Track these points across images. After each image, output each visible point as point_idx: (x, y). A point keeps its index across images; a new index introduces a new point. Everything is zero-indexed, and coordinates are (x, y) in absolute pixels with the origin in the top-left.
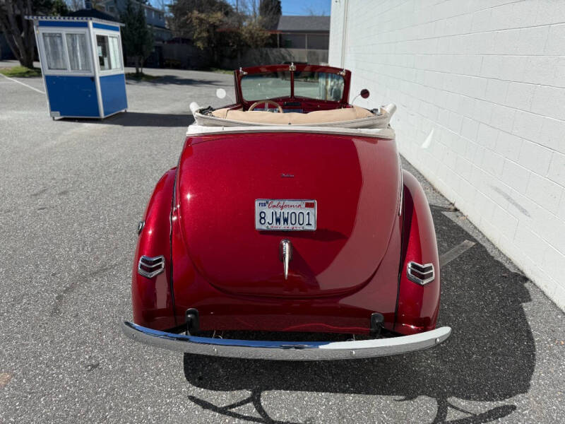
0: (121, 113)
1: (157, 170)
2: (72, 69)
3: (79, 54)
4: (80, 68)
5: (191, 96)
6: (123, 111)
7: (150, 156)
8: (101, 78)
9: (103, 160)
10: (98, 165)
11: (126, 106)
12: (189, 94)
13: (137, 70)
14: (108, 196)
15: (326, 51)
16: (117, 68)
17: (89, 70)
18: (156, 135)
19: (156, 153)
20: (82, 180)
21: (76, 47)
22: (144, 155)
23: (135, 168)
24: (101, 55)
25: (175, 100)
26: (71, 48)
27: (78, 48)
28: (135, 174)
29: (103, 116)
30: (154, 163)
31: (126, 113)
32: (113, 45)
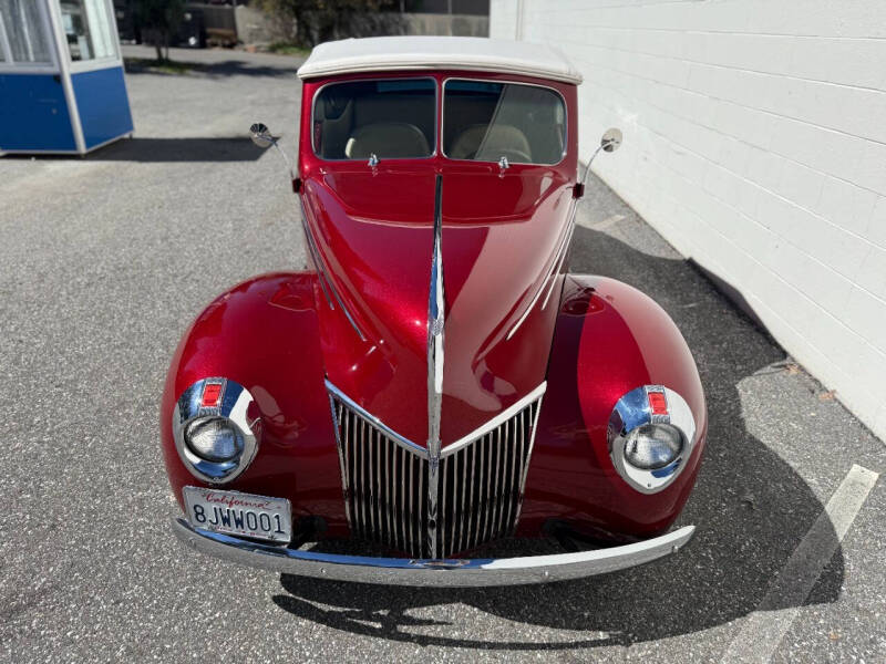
0: (123, 140)
1: (175, 276)
2: (15, 60)
3: (26, 30)
4: (32, 58)
5: (253, 103)
6: (127, 136)
7: (165, 239)
8: (74, 77)
9: (70, 252)
10: (57, 266)
11: (130, 127)
12: (250, 97)
13: (159, 53)
14: (62, 353)
15: (483, 18)
16: (107, 56)
17: (48, 61)
18: (182, 189)
19: (177, 231)
20: (15, 308)
21: (19, 16)
22: (154, 238)
23: (130, 273)
24: (71, 32)
25: (224, 112)
26: (10, 18)
27: (24, 19)
28: (127, 289)
29: (82, 148)
30: (171, 258)
31: (131, 139)
32: (97, 12)
